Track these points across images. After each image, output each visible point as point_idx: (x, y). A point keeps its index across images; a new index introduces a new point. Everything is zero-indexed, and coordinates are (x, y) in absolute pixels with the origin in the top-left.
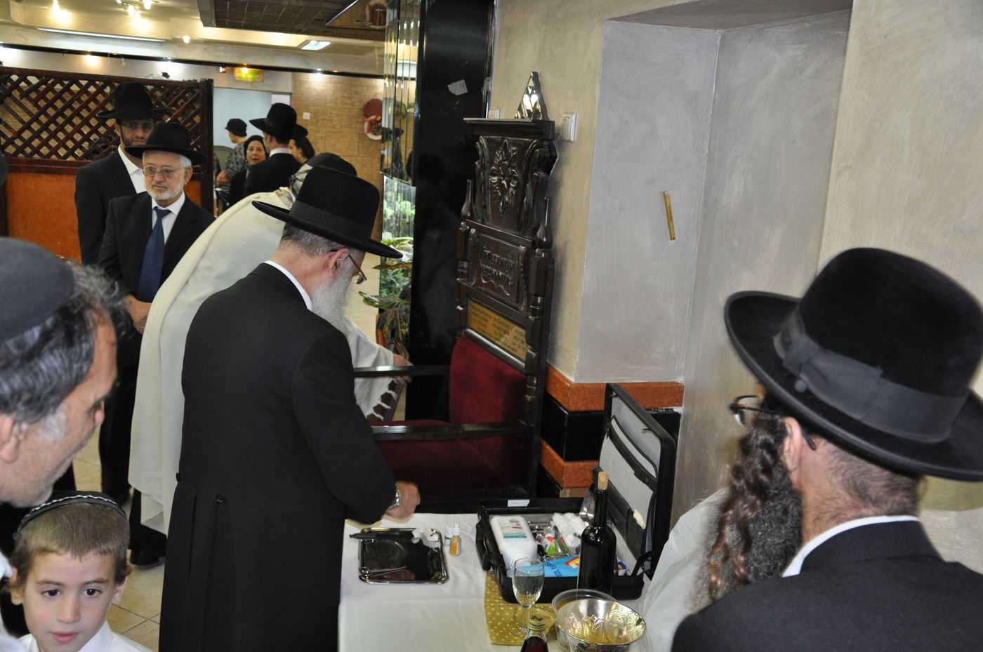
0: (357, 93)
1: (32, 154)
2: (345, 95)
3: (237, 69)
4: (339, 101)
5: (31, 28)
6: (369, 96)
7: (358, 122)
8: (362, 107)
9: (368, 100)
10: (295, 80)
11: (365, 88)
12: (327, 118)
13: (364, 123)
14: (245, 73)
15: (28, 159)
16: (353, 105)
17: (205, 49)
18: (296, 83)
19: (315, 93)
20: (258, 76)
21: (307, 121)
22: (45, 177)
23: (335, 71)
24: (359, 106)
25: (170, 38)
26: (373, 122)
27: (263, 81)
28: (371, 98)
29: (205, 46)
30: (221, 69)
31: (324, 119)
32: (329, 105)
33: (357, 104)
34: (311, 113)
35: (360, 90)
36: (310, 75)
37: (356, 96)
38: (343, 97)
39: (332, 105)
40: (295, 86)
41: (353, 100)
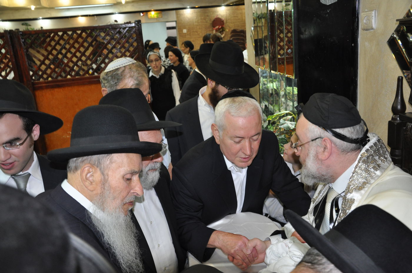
0: (208, 16)
1: (47, 78)
2: (203, 18)
3: (149, 13)
4: (199, 21)
5: (51, 8)
6: (214, 17)
7: (210, 30)
8: (211, 22)
9: (213, 19)
10: (177, 14)
11: (212, 13)
12: (195, 30)
13: (213, 30)
14: (153, 14)
15: (46, 81)
16: (207, 22)
17: (133, 5)
18: (178, 16)
19: (188, 19)
20: (159, 15)
21: (185, 33)
22: (56, 90)
23: (197, 7)
24: (209, 22)
25: (115, 2)
26: (218, 30)
27: (162, 17)
28: (215, 17)
29: (132, 4)
30: (142, 14)
31: (193, 32)
32: (195, 24)
33: (209, 21)
34: (187, 29)
35: (209, 14)
36: (184, 10)
37: (208, 18)
38: (201, 19)
39: (197, 24)
40: (177, 17)
41: (207, 20)
